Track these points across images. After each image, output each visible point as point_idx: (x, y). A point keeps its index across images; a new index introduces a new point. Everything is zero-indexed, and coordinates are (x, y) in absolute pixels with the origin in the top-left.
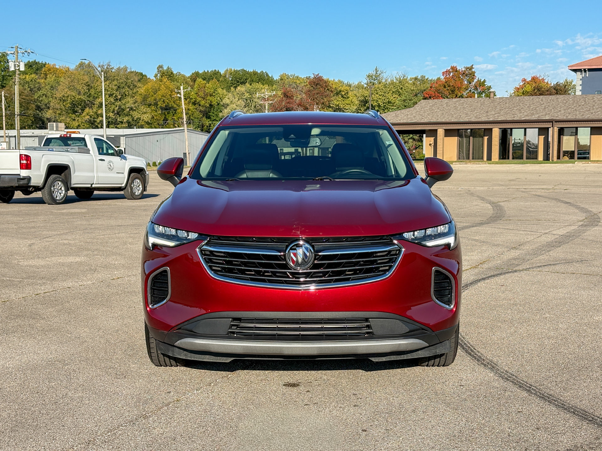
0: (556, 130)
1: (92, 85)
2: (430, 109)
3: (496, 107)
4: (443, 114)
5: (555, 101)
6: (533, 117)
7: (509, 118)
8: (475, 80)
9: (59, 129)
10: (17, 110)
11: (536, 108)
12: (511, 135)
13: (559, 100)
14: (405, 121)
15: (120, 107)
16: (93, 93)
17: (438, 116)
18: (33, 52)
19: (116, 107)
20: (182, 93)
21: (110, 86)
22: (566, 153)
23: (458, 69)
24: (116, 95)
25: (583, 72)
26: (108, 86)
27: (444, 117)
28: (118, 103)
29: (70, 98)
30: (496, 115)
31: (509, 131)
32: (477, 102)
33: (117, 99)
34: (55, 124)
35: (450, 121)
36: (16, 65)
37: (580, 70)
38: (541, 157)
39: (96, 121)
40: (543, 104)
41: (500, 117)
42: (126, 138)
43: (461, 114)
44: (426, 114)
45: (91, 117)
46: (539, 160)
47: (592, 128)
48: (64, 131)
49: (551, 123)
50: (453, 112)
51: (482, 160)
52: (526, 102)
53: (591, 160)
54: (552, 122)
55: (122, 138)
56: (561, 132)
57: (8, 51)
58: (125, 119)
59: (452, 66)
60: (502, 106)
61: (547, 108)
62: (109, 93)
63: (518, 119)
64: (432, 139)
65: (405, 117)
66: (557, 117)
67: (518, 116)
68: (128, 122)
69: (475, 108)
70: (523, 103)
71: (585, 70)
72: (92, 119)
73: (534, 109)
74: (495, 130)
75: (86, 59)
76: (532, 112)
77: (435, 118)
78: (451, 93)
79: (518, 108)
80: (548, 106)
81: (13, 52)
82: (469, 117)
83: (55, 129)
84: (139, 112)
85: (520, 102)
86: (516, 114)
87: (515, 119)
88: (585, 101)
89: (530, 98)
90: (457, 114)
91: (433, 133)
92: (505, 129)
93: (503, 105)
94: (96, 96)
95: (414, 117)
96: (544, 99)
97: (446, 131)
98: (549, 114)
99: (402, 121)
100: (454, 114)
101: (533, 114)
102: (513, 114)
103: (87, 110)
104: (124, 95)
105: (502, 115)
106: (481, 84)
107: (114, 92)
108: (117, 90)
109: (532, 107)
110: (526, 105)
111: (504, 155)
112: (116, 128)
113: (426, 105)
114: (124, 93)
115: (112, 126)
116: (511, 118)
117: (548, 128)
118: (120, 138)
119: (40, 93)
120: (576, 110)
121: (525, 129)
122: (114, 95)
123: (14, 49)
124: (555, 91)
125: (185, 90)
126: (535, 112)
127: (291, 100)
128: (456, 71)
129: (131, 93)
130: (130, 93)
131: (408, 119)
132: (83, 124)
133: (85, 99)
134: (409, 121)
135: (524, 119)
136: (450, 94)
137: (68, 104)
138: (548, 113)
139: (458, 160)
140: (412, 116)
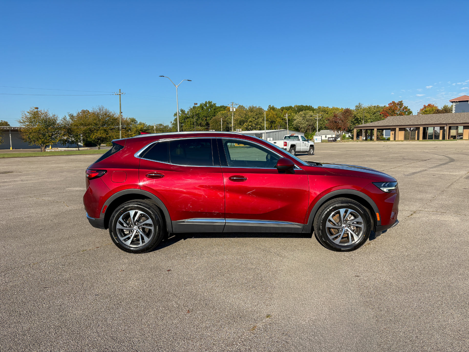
0: (448, 127)
1: (247, 114)
2: (392, 120)
3: (421, 119)
5: (447, 116)
6: (438, 122)
7: (427, 123)
8: (403, 107)
9: (240, 131)
11: (439, 119)
12: (428, 130)
13: (449, 115)
14: (382, 125)
15: (257, 122)
17: (396, 123)
20: (287, 116)
21: (253, 114)
22: (452, 137)
27: (399, 123)
28: (256, 121)
30: (421, 122)
31: (427, 128)
32: (412, 117)
33: (256, 119)
34: (238, 129)
35: (401, 125)
36: (233, 109)
37: (455, 102)
38: (441, 138)
39: (248, 128)
40: (442, 117)
43: (406, 122)
44: (391, 122)
45: (246, 126)
47: (464, 126)
51: (415, 140)
53: (463, 139)
54: (447, 124)
55: (263, 134)
56: (450, 128)
58: (259, 126)
59: (393, 101)
60: (424, 118)
61: (444, 118)
62: (253, 117)
64: (393, 132)
66: (448, 122)
68: (260, 127)
69: (411, 119)
71: (457, 102)
74: (421, 128)
79: (431, 119)
82: (410, 123)
83: (238, 131)
85: (431, 116)
87: (430, 123)
88: (460, 115)
89: (435, 115)
91: (394, 130)
92: (425, 127)
94: (248, 118)
95: (386, 123)
96: (442, 115)
97: (400, 129)
98: (445, 121)
99: (381, 125)
100: (403, 122)
101: (438, 121)
102: (429, 121)
103: (245, 123)
104: (258, 117)
105: (424, 122)
106: (406, 108)
108: (256, 116)
109: (437, 118)
110: (434, 117)
111: (424, 137)
112: (256, 130)
113: (390, 119)
115: (254, 129)
117: (444, 127)
120: (457, 119)
123: (232, 103)
128: (395, 103)
131: (383, 124)
133: (244, 120)
134: (384, 125)
135: (434, 123)
136: (392, 113)
139: (405, 140)
140: (385, 123)
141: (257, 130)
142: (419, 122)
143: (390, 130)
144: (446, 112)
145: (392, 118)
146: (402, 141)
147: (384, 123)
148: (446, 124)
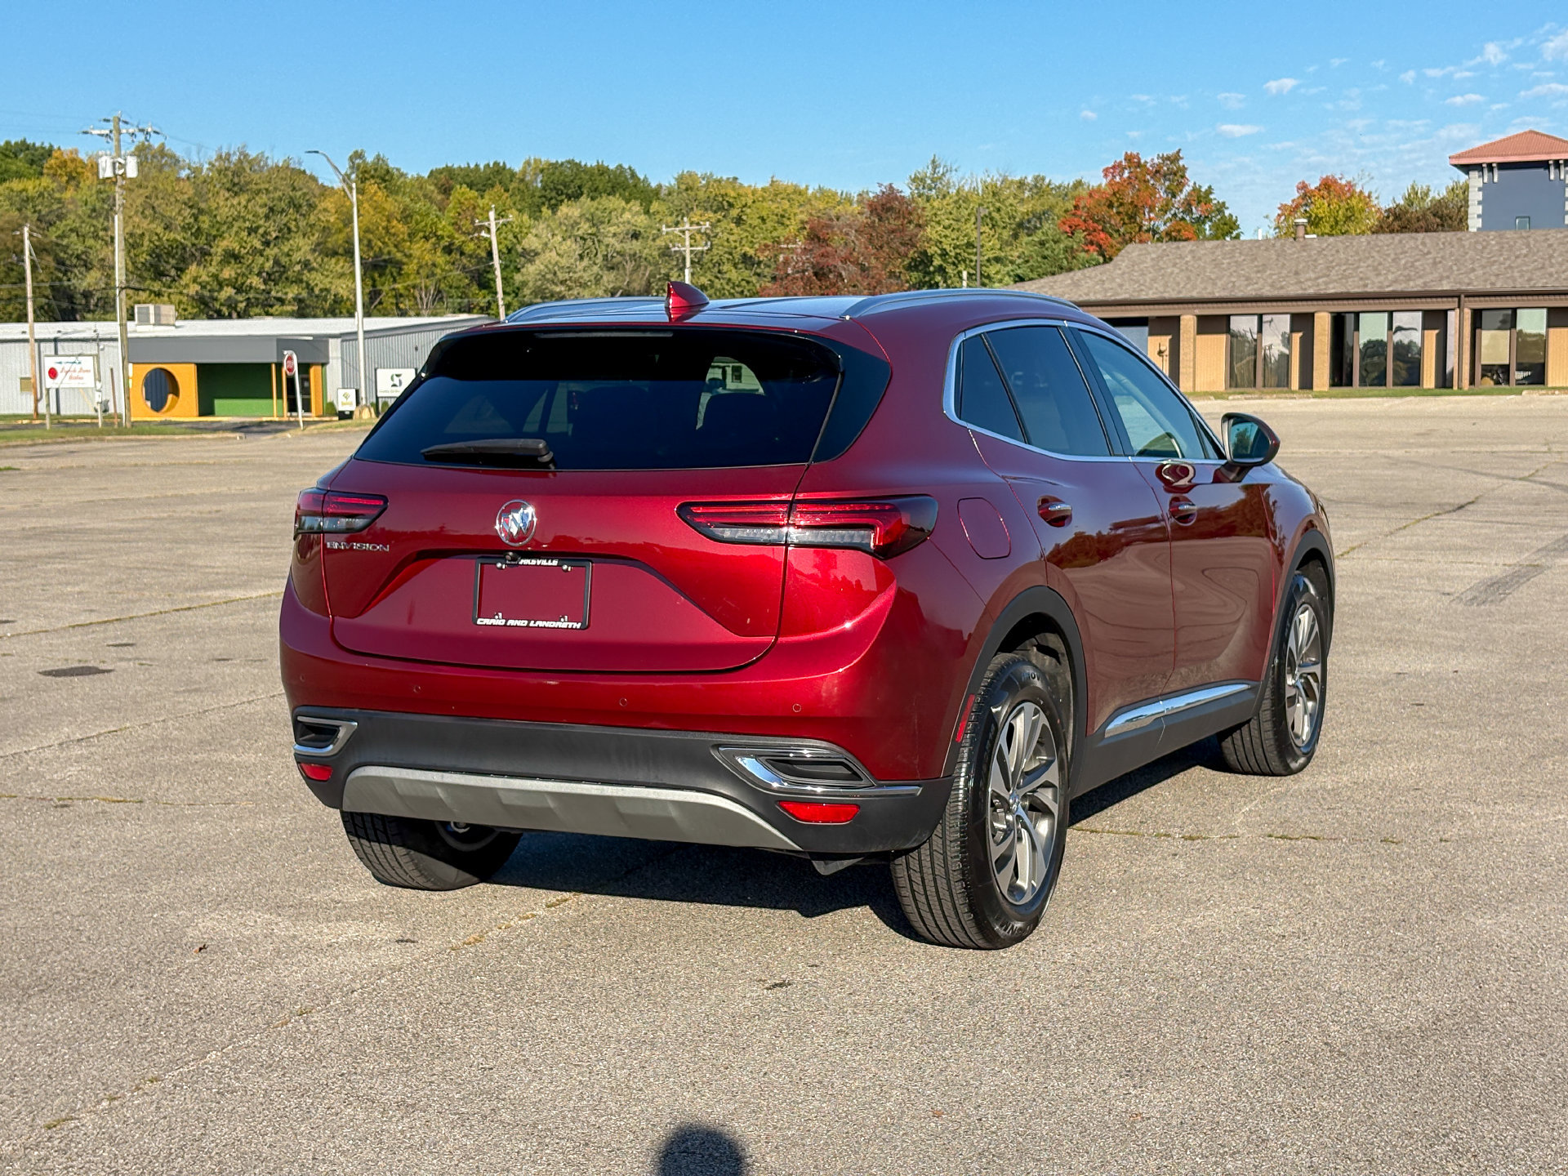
0: (1468, 314)
1: (203, 205)
2: (1153, 266)
3: (1315, 260)
4: (1189, 278)
5: (1456, 246)
6: (1411, 283)
7: (1354, 287)
8: (1187, 189)
9: (163, 321)
10: (120, 275)
11: (1412, 263)
12: (1357, 328)
13: (1466, 243)
14: (1100, 297)
15: (277, 262)
16: (205, 226)
17: (1178, 284)
18: (158, 130)
19: (268, 260)
20: (493, 229)
21: (249, 207)
22: (1488, 370)
23: (1142, 161)
24: (265, 232)
25: (1486, 171)
26: (246, 207)
27: (1194, 287)
28: (271, 252)
29: (147, 238)
30: (1320, 281)
31: (1350, 319)
33: (267, 244)
34: (151, 307)
35: (1210, 296)
36: (117, 165)
37: (1478, 167)
38: (1429, 378)
39: (216, 299)
40: (1429, 253)
41: (1331, 286)
42: (343, 341)
43: (1233, 279)
44: (1148, 280)
45: (204, 287)
46: (1425, 387)
47: (1551, 310)
48: (174, 325)
49: (1456, 299)
50: (1214, 273)
51: (1286, 389)
52: (1386, 248)
53: (1550, 385)
54: (1459, 297)
55: (331, 341)
56: (1477, 318)
57: (93, 129)
58: (292, 292)
59: (1129, 153)
60: (1331, 259)
61: (1440, 262)
62: (248, 224)
63: (1376, 289)
64: (1164, 341)
65: (1098, 287)
66: (1469, 284)
67: (1373, 283)
68: (299, 300)
69: (1264, 265)
70: (1378, 252)
71: (1490, 167)
72: (207, 294)
73: (1409, 265)
74: (1320, 318)
75: (317, 152)
76: (1406, 273)
77: (1173, 290)
78: (1127, 221)
79: (1369, 262)
80: (1442, 257)
81: (107, 132)
82: (1256, 286)
83: (152, 320)
84: (325, 273)
85: (1372, 248)
86: (1368, 279)
87: (1369, 289)
88: (1528, 245)
89: (1393, 238)
90: (1225, 279)
91: (1168, 325)
92: (1341, 313)
93: (1332, 255)
94: (214, 232)
95: (1121, 286)
96: (1427, 241)
97: (1202, 319)
98: (1448, 277)
100: (1217, 278)
101: (1409, 279)
102: (1361, 279)
103: (193, 269)
104: (285, 230)
105: (1335, 281)
106: (1201, 197)
107: (261, 222)
108: (267, 217)
109: (1403, 262)
110: (1388, 255)
111: (1341, 376)
113: (1142, 257)
114: (285, 225)
115: (257, 310)
116: (1359, 287)
117: (1445, 312)
118: (327, 342)
119: (62, 226)
120: (1510, 267)
121: (1391, 313)
122: (261, 231)
123: (112, 124)
124: (1438, 220)
125: (501, 221)
126: (1413, 273)
127: (829, 249)
128: (1139, 165)
129: (303, 223)
130: (300, 224)
132: (182, 306)
133: (186, 242)
135: (1389, 289)
136: (1124, 223)
137: (144, 255)
138: (1445, 274)
139: (1233, 390)
140: (1114, 285)
141: (281, 315)
142: (1309, 283)
143: (1146, 329)
144: (1443, 225)
145: (1154, 256)
146: (1218, 396)
147: (1107, 285)
148: (1455, 295)
